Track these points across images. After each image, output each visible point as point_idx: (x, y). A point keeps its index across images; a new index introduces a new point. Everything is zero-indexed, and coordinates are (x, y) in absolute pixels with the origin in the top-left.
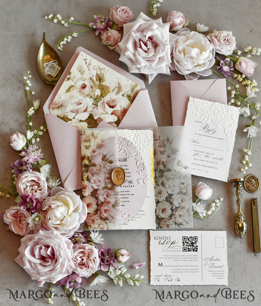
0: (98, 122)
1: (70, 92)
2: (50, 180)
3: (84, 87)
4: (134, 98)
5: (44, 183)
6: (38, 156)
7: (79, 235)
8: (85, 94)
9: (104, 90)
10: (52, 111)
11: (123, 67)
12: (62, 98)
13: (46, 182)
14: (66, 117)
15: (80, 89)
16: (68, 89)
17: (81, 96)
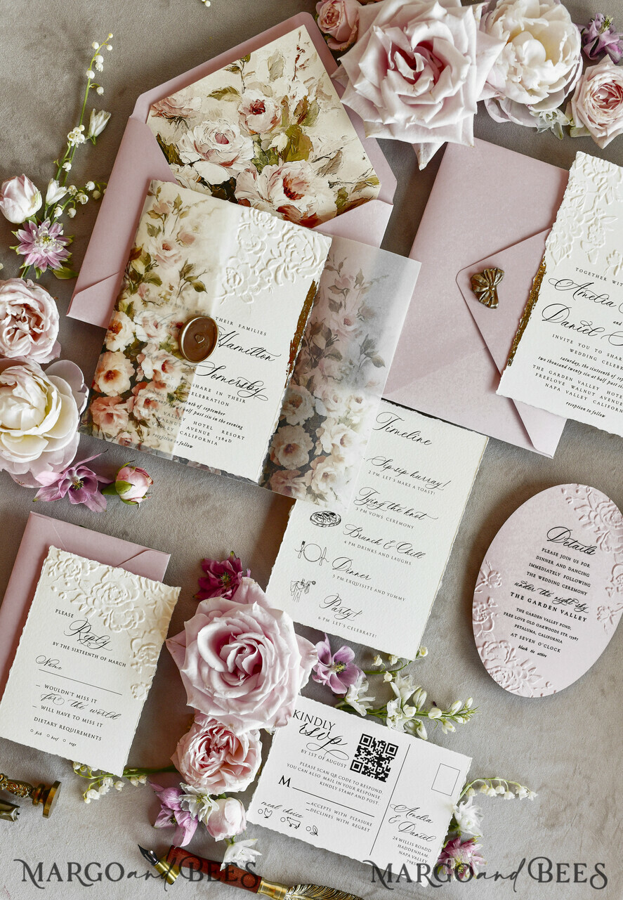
1: (219, 100)
3: (258, 109)
4: (352, 205)
8: (250, 127)
9: (297, 147)
10: (153, 116)
12: (193, 101)
14: (176, 150)
15: (244, 108)
16: (219, 92)
17: (238, 125)
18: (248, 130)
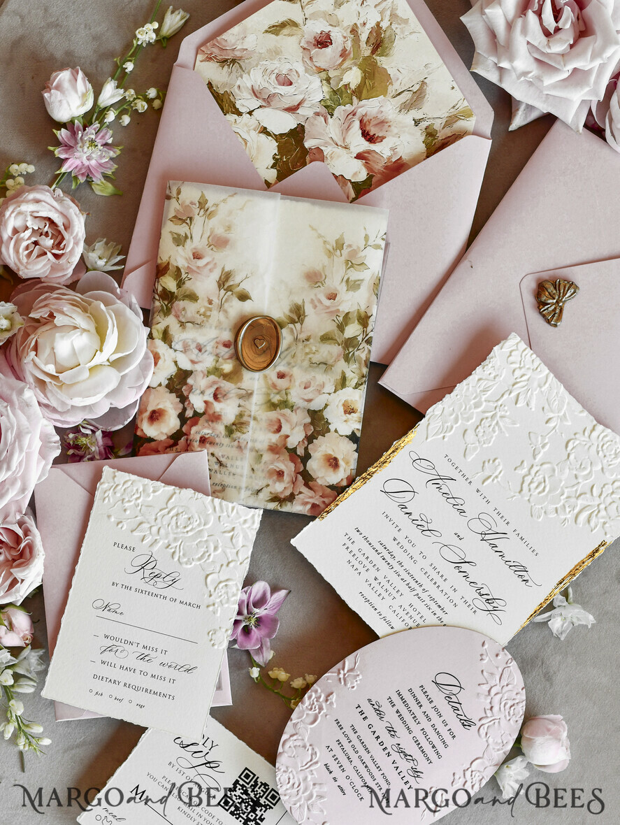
0: (308, 158)
1: (277, 35)
2: (99, 245)
3: (323, 42)
4: (444, 145)
5: (76, 243)
6: (101, 165)
7: (93, 432)
8: (316, 64)
9: (374, 80)
10: (201, 61)
11: (463, 45)
12: (246, 39)
13: (82, 244)
14: (231, 98)
15: (308, 42)
16: (277, 26)
17: (301, 62)
18: (314, 68)
